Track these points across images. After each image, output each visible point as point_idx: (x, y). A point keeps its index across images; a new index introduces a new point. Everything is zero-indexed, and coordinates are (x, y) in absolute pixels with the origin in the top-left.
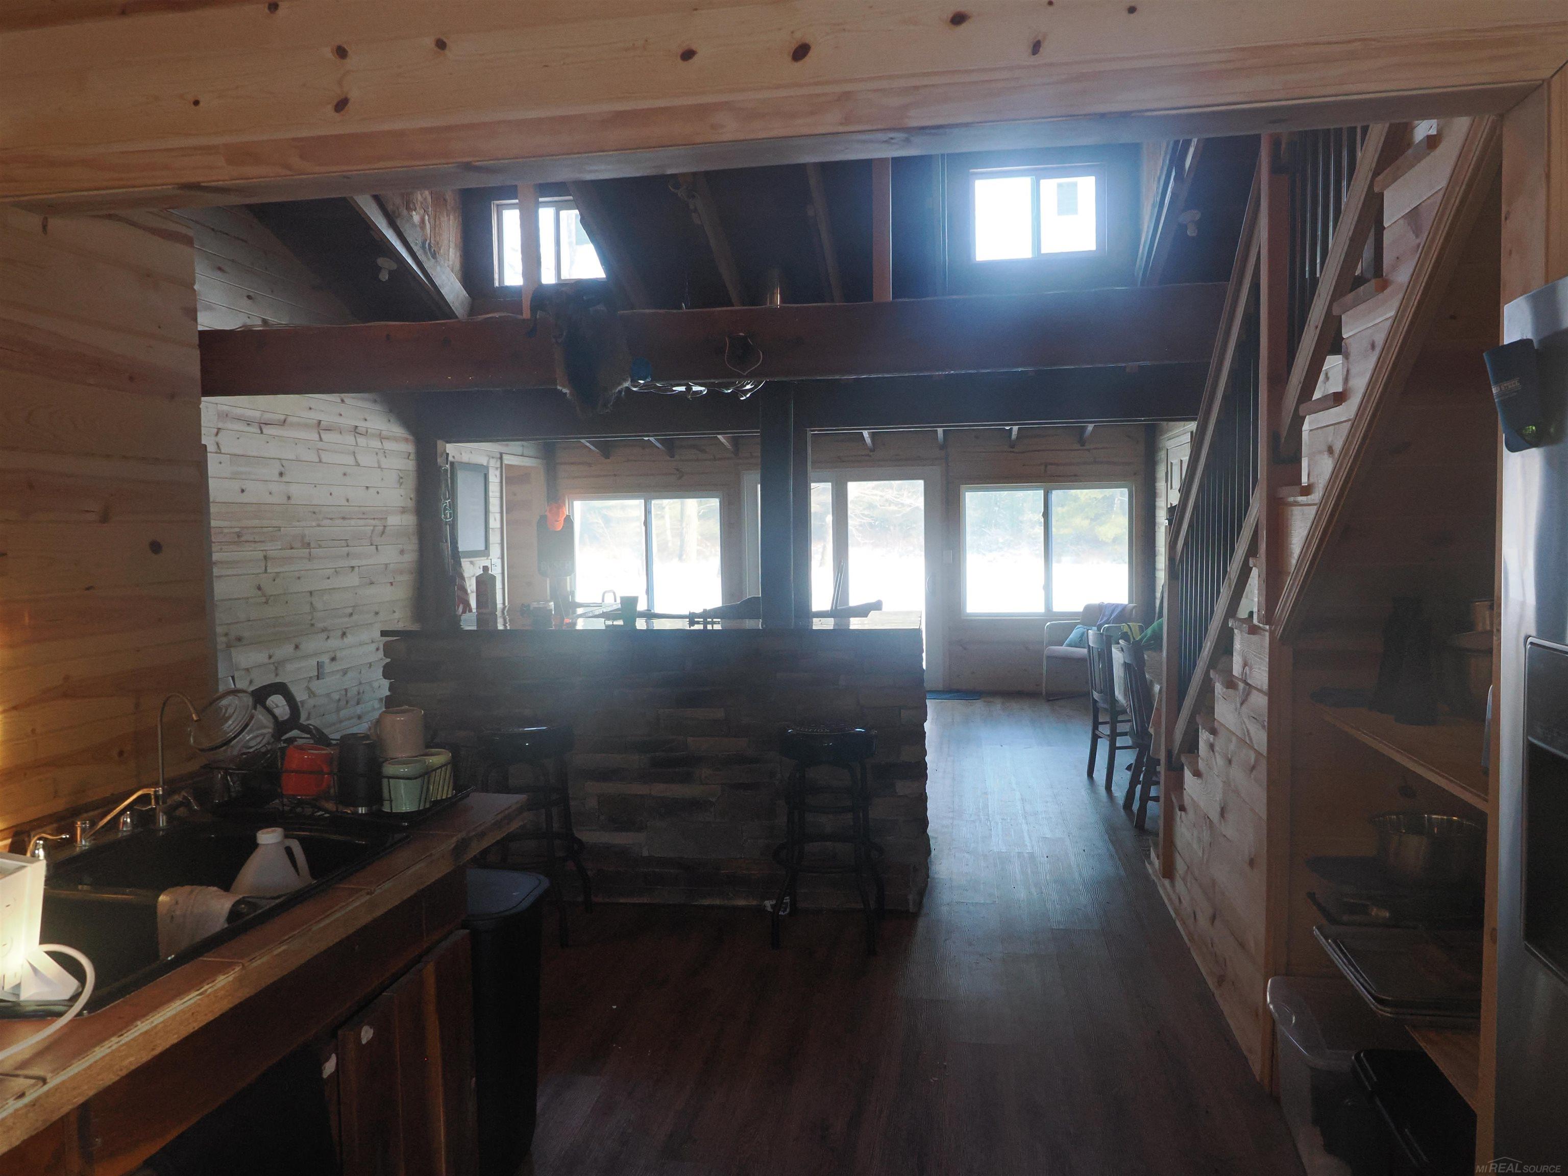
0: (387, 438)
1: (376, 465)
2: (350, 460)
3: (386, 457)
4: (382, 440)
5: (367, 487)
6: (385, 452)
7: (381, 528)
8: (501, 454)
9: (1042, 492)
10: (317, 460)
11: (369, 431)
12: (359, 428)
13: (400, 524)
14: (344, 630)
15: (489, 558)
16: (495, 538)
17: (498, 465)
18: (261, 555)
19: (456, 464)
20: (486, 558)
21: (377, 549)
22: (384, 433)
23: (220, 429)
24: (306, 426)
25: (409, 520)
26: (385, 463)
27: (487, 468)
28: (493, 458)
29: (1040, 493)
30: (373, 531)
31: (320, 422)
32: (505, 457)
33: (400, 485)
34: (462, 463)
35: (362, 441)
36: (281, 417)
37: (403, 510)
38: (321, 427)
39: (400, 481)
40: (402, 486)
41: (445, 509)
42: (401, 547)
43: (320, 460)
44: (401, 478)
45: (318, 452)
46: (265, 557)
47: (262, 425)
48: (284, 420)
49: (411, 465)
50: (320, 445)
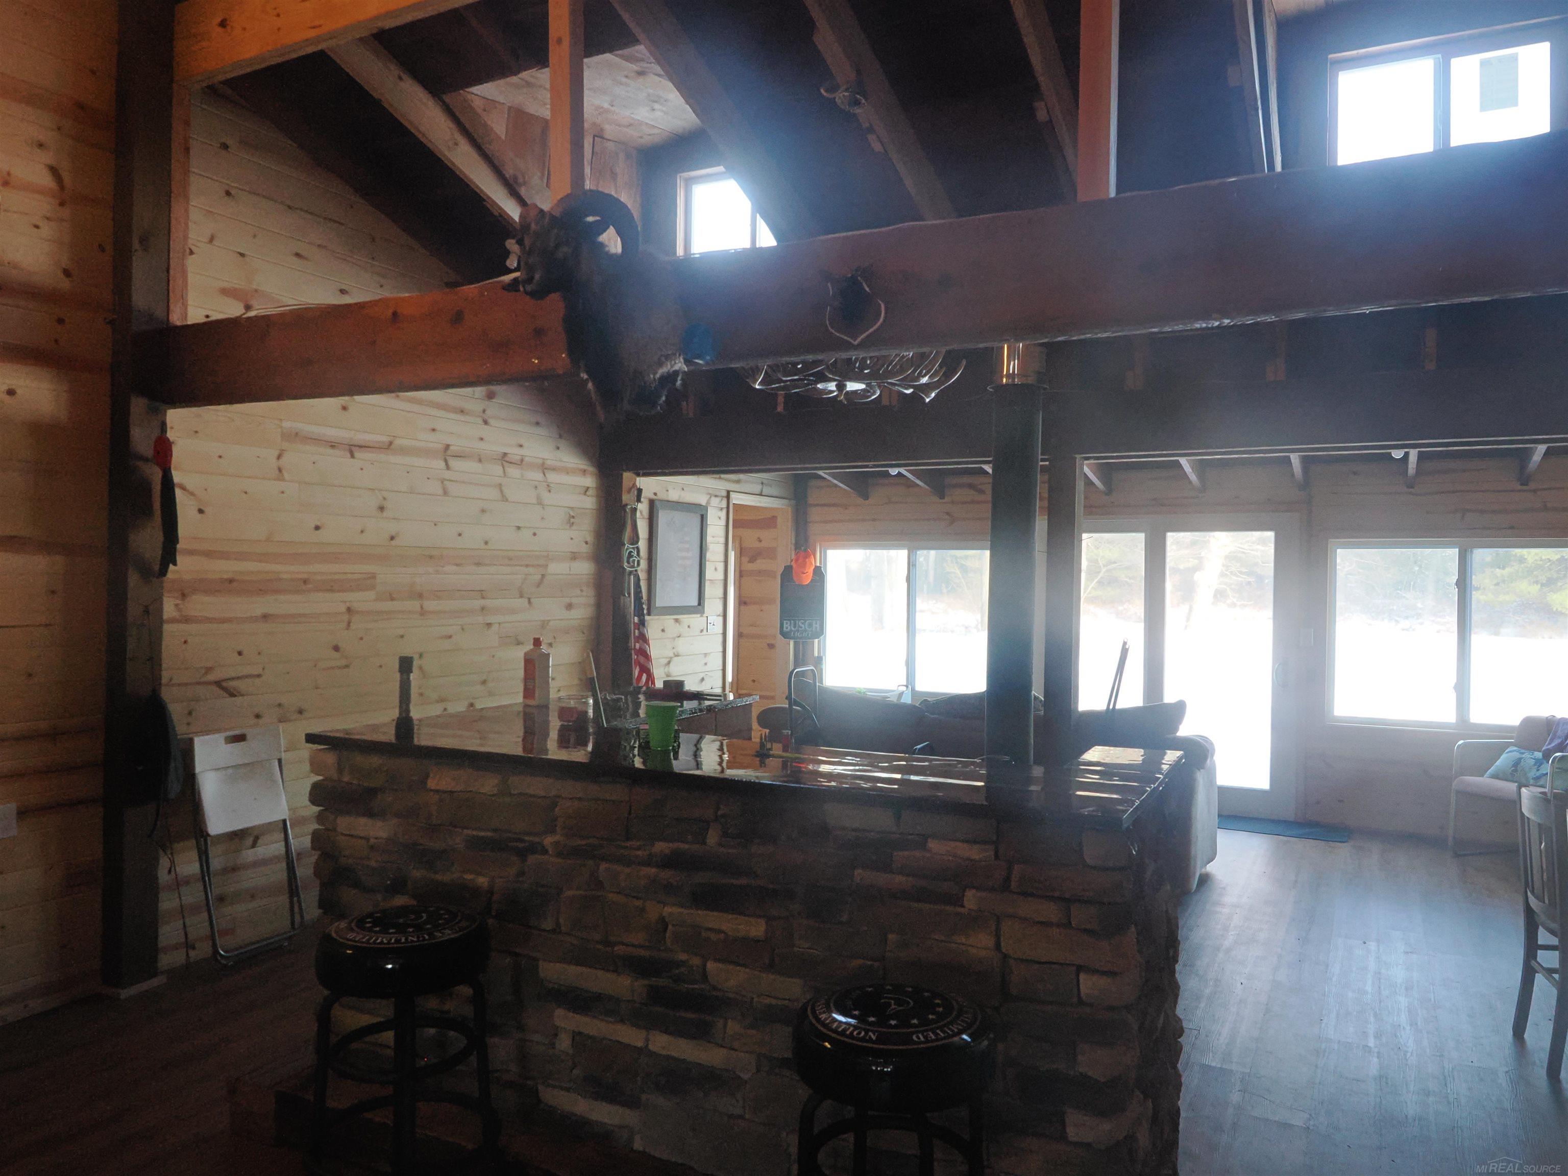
0: (554, 469)
1: (535, 501)
2: (494, 494)
3: (550, 491)
4: (546, 471)
5: (519, 528)
6: (548, 485)
7: (538, 577)
8: (728, 492)
9: (1456, 551)
10: (440, 492)
11: (527, 459)
12: (509, 455)
13: (568, 572)
14: (472, 701)
15: (705, 615)
16: (713, 592)
17: (724, 504)
18: (343, 608)
19: (657, 503)
20: (699, 615)
21: (530, 602)
22: (549, 462)
23: (283, 450)
24: (426, 453)
25: (585, 569)
26: (547, 498)
27: (705, 508)
28: (716, 496)
29: (1452, 554)
30: (525, 579)
31: (447, 447)
32: (732, 495)
33: (570, 526)
34: (668, 501)
35: (513, 471)
36: (385, 439)
37: (574, 557)
38: (449, 452)
39: (570, 521)
40: (574, 527)
41: (630, 555)
42: (567, 600)
43: (445, 493)
44: (573, 517)
45: (442, 482)
46: (349, 610)
47: (353, 448)
48: (391, 443)
49: (589, 503)
50: (447, 474)
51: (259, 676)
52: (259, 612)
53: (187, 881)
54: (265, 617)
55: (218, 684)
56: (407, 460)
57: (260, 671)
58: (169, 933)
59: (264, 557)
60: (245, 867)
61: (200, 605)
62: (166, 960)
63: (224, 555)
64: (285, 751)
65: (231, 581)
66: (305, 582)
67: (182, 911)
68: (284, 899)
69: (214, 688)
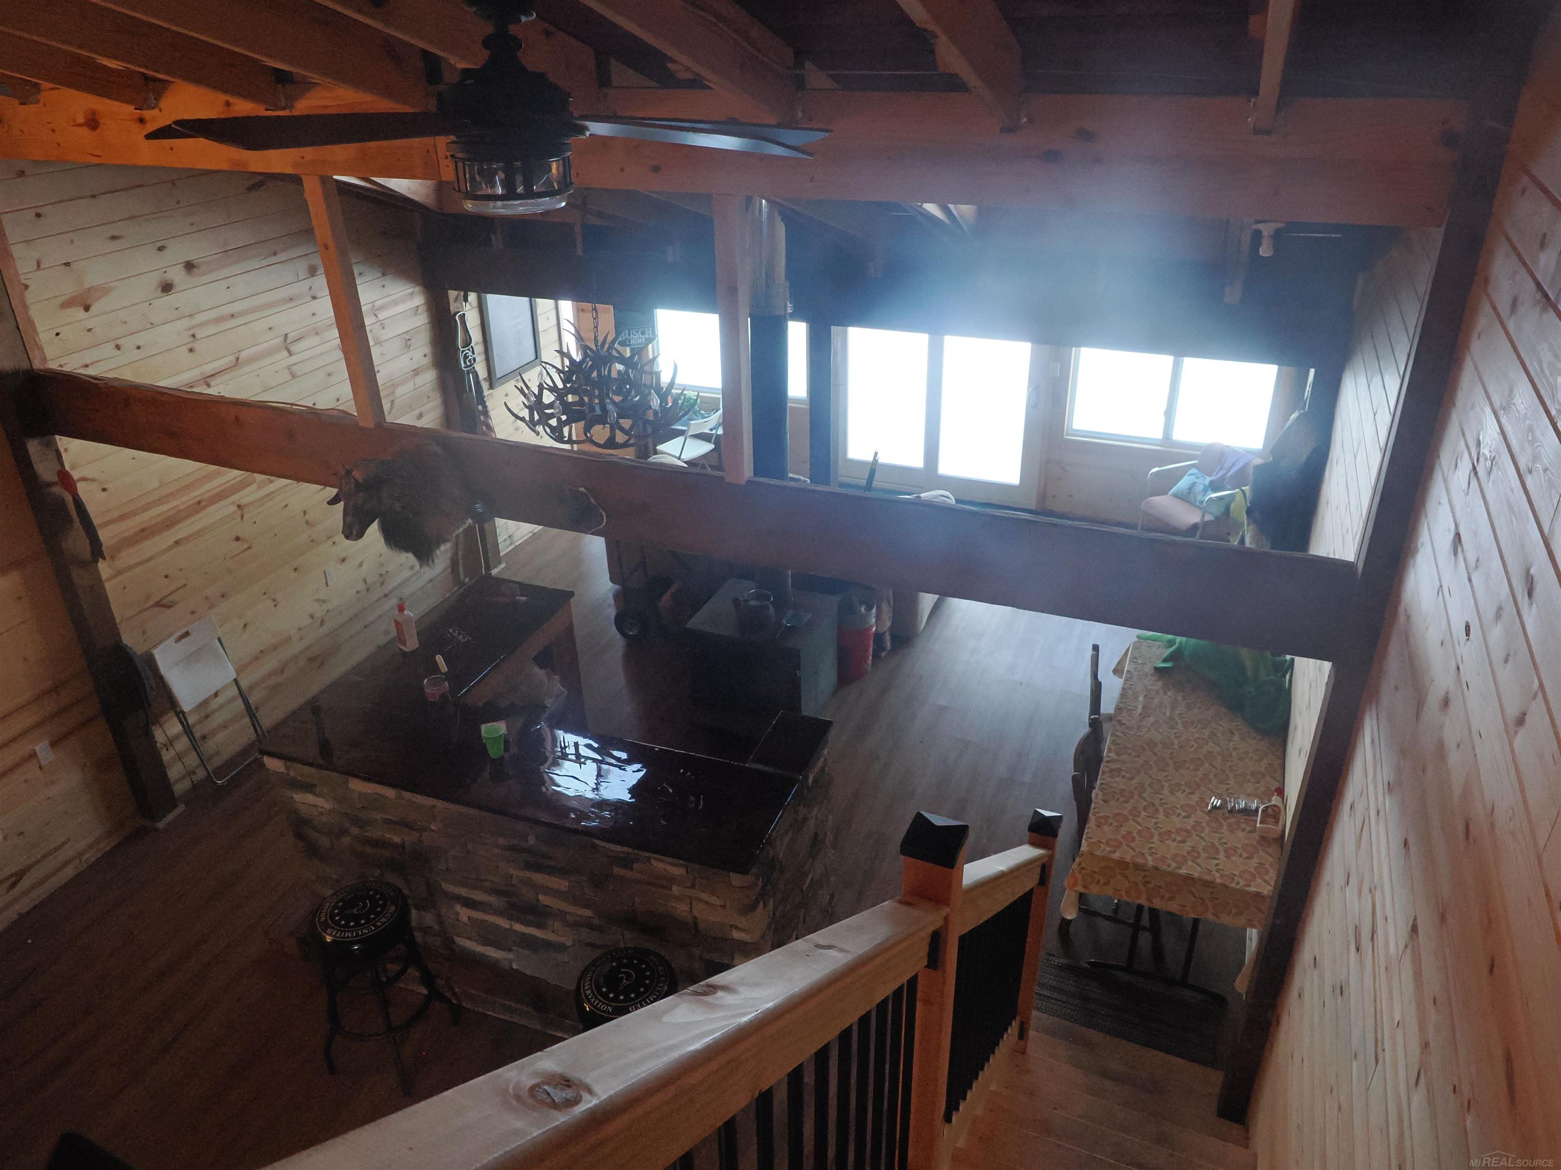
3: (384, 328)
4: (376, 312)
6: (381, 324)
10: (289, 377)
13: (414, 388)
16: (547, 340)
18: (234, 508)
22: (378, 303)
24: (270, 351)
25: (429, 378)
31: (286, 337)
36: (231, 359)
37: (416, 372)
38: (289, 341)
39: (407, 345)
40: (412, 348)
41: (466, 357)
42: (417, 412)
43: (294, 376)
44: (409, 340)
45: (289, 369)
46: (239, 506)
47: (208, 380)
48: (238, 359)
49: (422, 320)
50: (294, 359)
51: (185, 585)
52: (171, 542)
53: (177, 737)
54: (177, 543)
55: (158, 604)
56: (255, 366)
57: (184, 582)
58: (174, 772)
59: (161, 501)
60: (214, 712)
61: (127, 557)
62: (180, 788)
63: (134, 513)
64: (220, 627)
65: (143, 530)
66: (199, 503)
67: (179, 757)
68: (247, 720)
69: (156, 609)
